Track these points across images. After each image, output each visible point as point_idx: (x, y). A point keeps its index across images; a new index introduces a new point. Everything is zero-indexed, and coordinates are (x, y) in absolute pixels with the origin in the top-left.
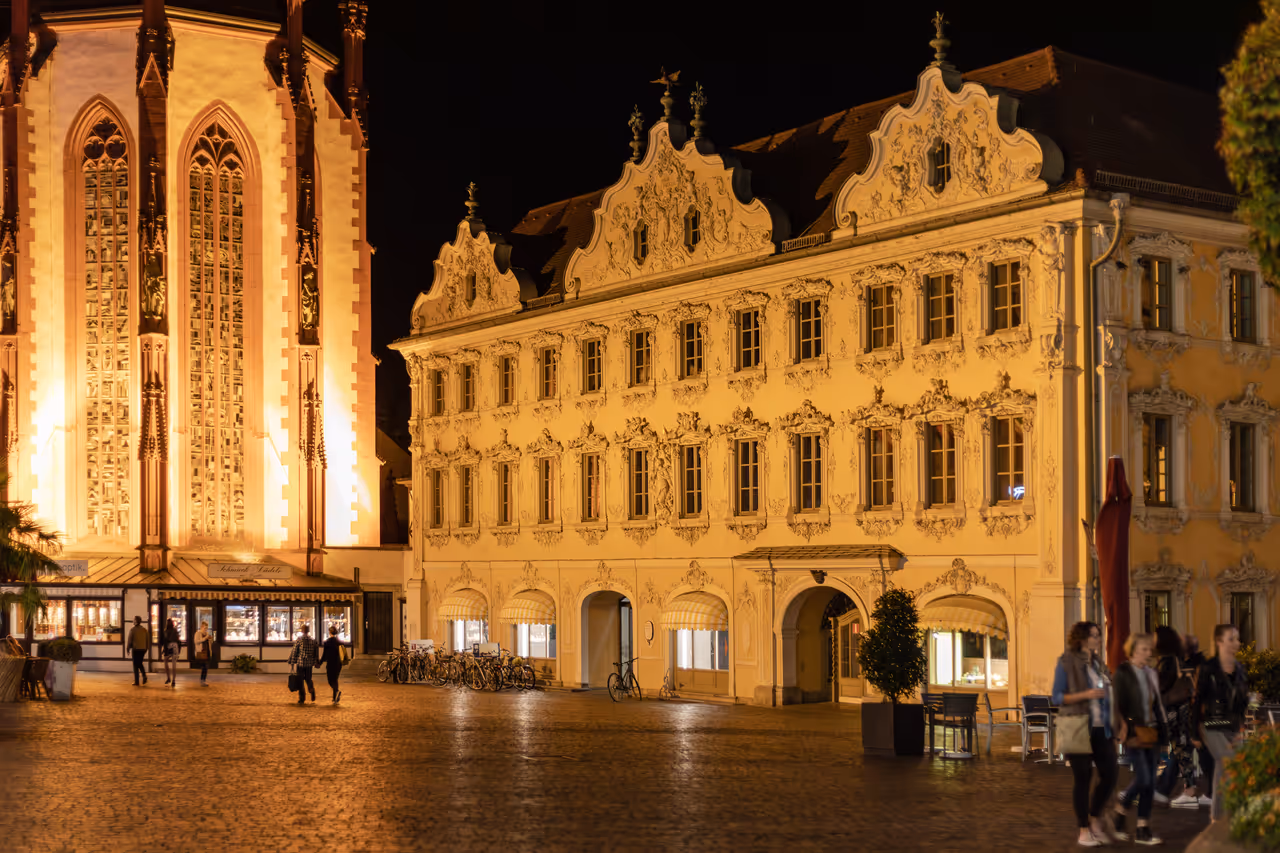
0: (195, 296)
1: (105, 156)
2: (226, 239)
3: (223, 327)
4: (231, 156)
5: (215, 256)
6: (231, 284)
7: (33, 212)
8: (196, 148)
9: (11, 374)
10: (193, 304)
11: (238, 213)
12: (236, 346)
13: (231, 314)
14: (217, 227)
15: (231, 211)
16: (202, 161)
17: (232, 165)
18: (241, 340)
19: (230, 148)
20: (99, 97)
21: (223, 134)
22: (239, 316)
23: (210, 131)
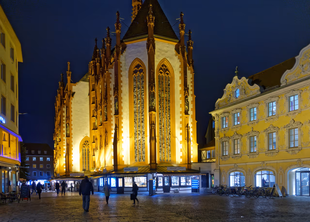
0: (160, 105)
1: (138, 73)
2: (166, 91)
3: (166, 112)
4: (168, 72)
5: (164, 95)
6: (168, 102)
7: (122, 86)
8: (160, 70)
9: (117, 124)
10: (159, 107)
11: (169, 85)
12: (169, 117)
13: (168, 109)
14: (164, 89)
15: (167, 85)
16: (161, 73)
17: (168, 74)
18: (170, 115)
19: (167, 70)
20: (137, 58)
21: (166, 66)
22: (169, 110)
23: (163, 66)
